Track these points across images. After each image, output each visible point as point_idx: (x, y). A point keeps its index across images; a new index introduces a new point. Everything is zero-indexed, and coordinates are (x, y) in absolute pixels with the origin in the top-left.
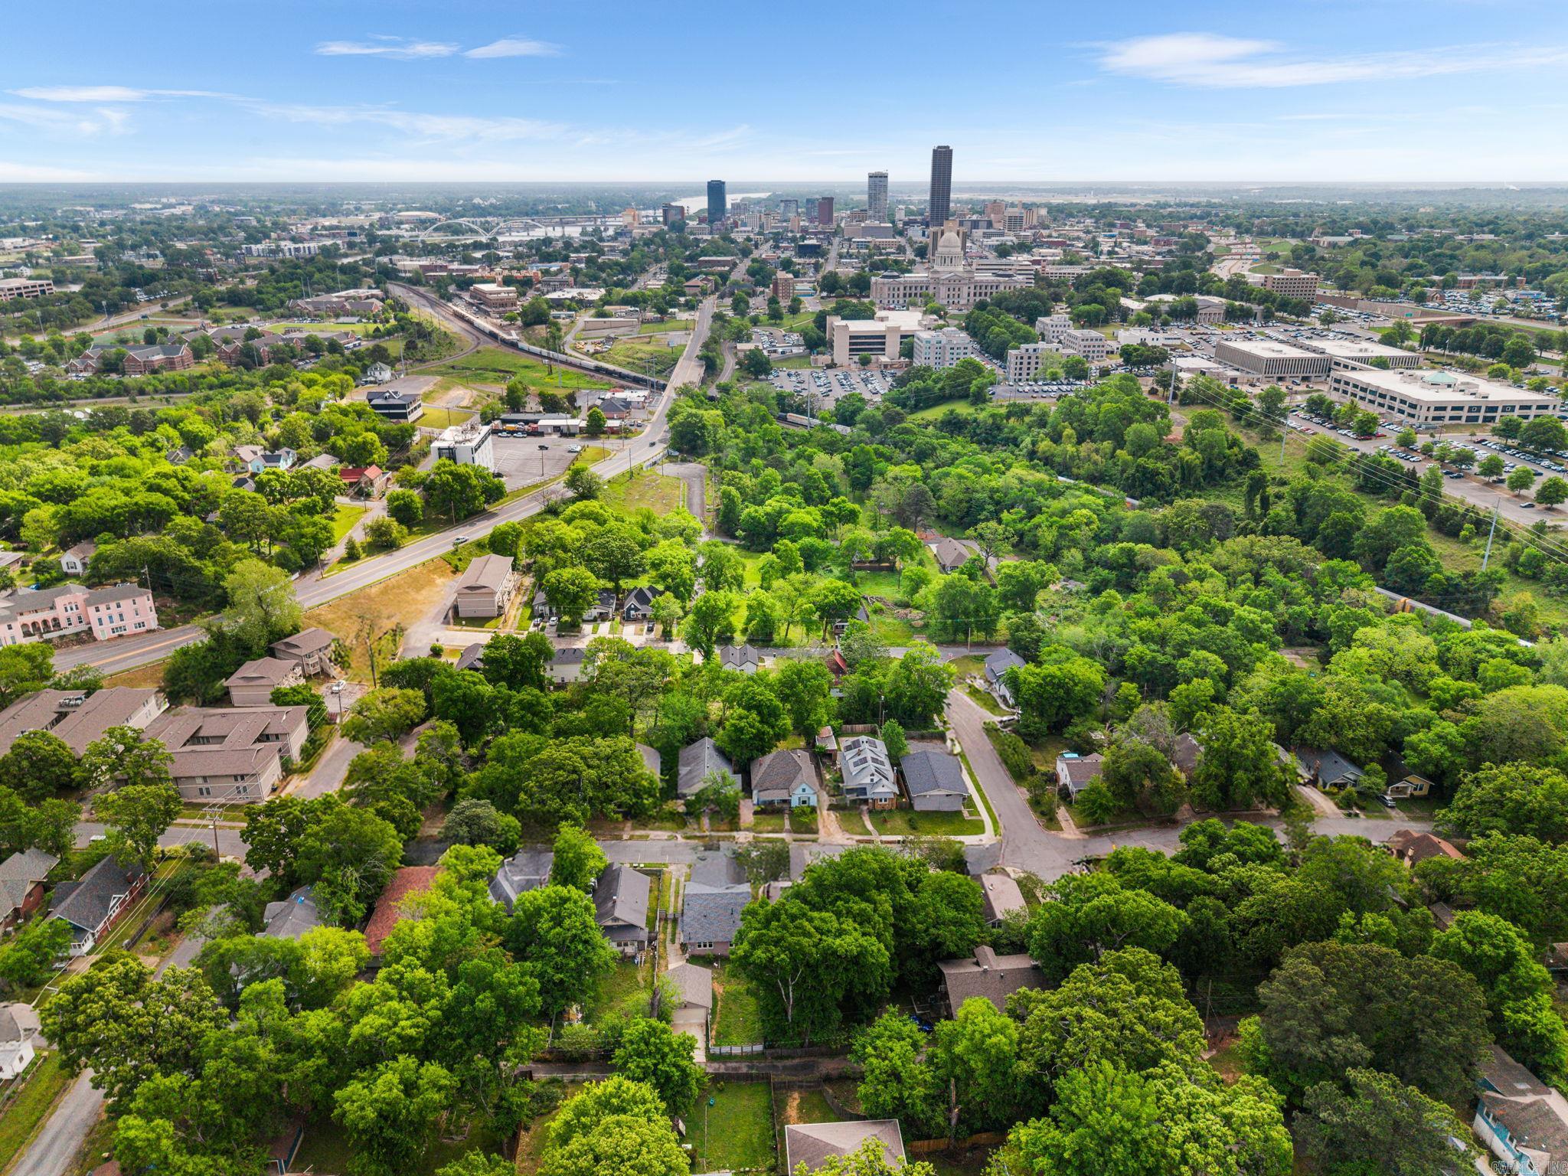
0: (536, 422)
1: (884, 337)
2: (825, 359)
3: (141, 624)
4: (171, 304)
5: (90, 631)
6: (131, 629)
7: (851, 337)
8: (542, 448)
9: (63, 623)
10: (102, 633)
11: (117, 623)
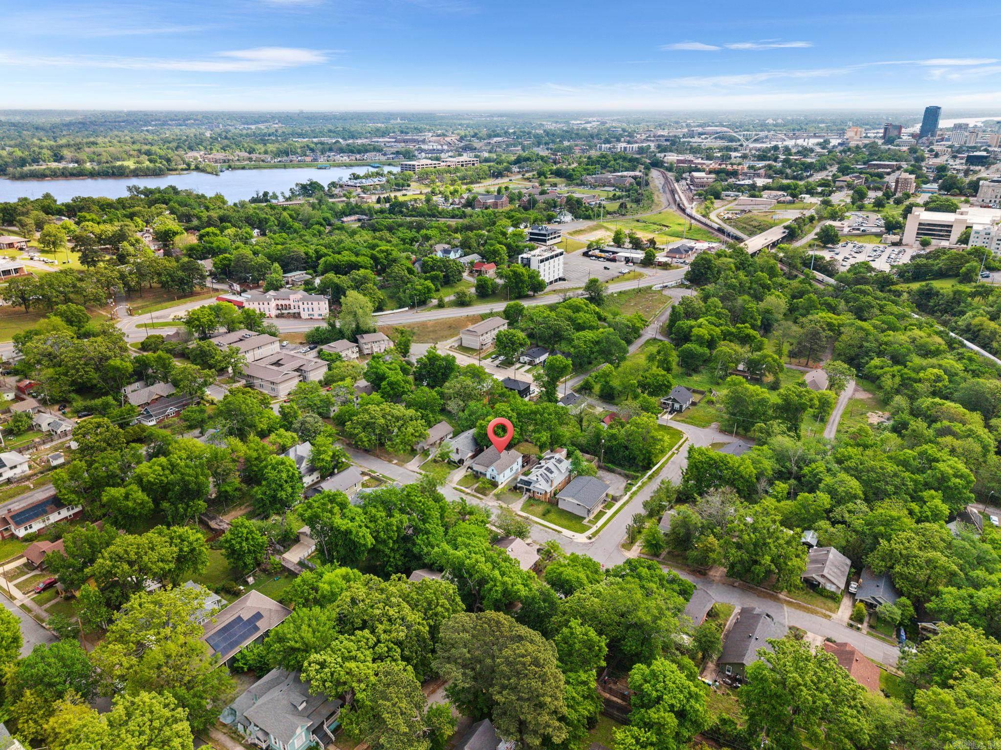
0: (617, 253)
1: (951, 226)
2: (896, 238)
3: (320, 315)
4: (527, 175)
5: (299, 314)
6: (316, 317)
7: (920, 224)
8: (605, 268)
9: (292, 307)
10: (304, 315)
11: (311, 312)
